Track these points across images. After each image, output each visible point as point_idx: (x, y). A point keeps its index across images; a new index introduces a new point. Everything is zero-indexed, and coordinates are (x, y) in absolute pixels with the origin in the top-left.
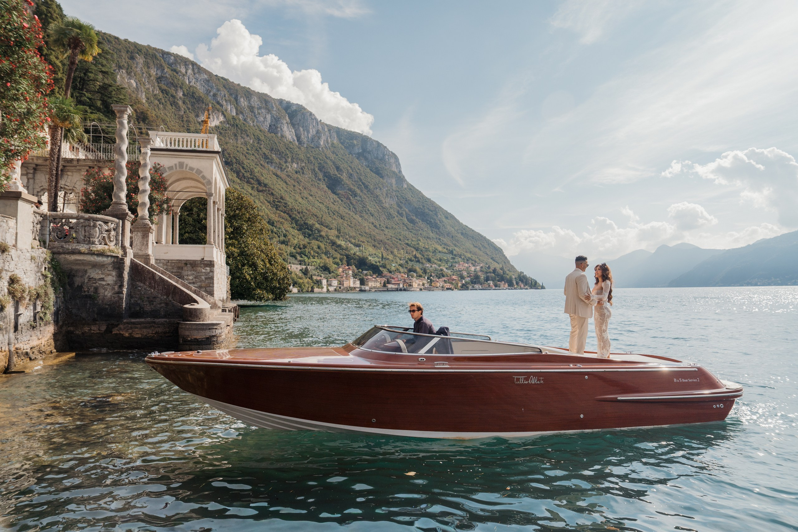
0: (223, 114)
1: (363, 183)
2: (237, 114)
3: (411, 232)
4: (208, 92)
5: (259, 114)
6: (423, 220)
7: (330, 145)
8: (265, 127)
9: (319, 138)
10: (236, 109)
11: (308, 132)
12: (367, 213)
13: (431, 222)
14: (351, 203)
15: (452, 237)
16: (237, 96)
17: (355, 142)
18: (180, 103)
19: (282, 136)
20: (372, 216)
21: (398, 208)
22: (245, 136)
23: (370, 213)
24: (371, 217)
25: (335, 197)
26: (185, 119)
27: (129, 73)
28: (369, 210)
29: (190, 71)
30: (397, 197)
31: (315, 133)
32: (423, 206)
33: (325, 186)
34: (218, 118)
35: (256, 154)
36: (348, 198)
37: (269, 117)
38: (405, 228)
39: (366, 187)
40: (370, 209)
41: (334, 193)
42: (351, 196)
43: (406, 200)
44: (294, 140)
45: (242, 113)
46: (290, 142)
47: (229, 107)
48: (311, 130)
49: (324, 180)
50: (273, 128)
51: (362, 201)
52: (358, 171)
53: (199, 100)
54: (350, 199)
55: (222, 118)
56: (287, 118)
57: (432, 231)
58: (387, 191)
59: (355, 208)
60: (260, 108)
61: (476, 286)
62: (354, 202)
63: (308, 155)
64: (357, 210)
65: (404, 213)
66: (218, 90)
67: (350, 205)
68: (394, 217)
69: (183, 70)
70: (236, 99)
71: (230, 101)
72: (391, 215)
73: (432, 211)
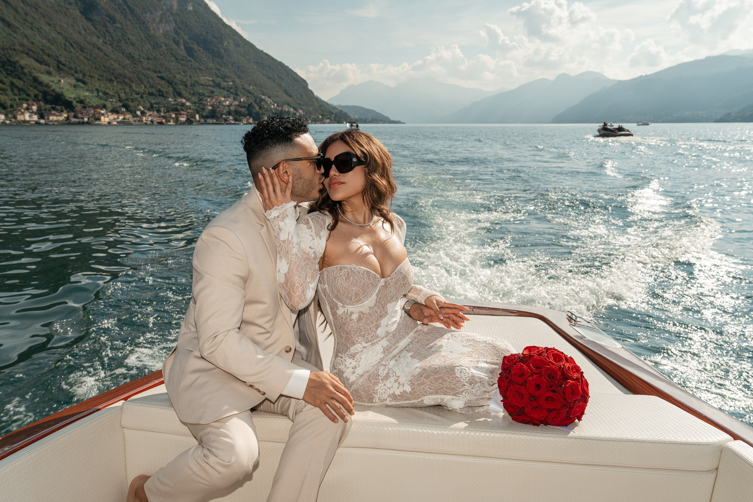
1: (129, 7)
3: (179, 63)
6: (205, 49)
12: (127, 43)
13: (213, 50)
14: (107, 31)
15: (238, 67)
20: (133, 45)
21: (174, 35)
23: (131, 43)
24: (131, 47)
25: (89, 25)
28: (129, 39)
30: (176, 21)
32: (207, 33)
33: (78, 13)
36: (105, 26)
38: (173, 59)
39: (132, 11)
40: (131, 37)
41: (89, 19)
42: (109, 22)
43: (186, 26)
49: (77, 4)
51: (122, 29)
54: (106, 27)
57: (213, 61)
58: (161, 15)
59: (112, 37)
61: (210, 121)
62: (111, 30)
64: (115, 38)
65: (181, 41)
67: (107, 33)
68: (161, 47)
72: (157, 44)
73: (216, 38)
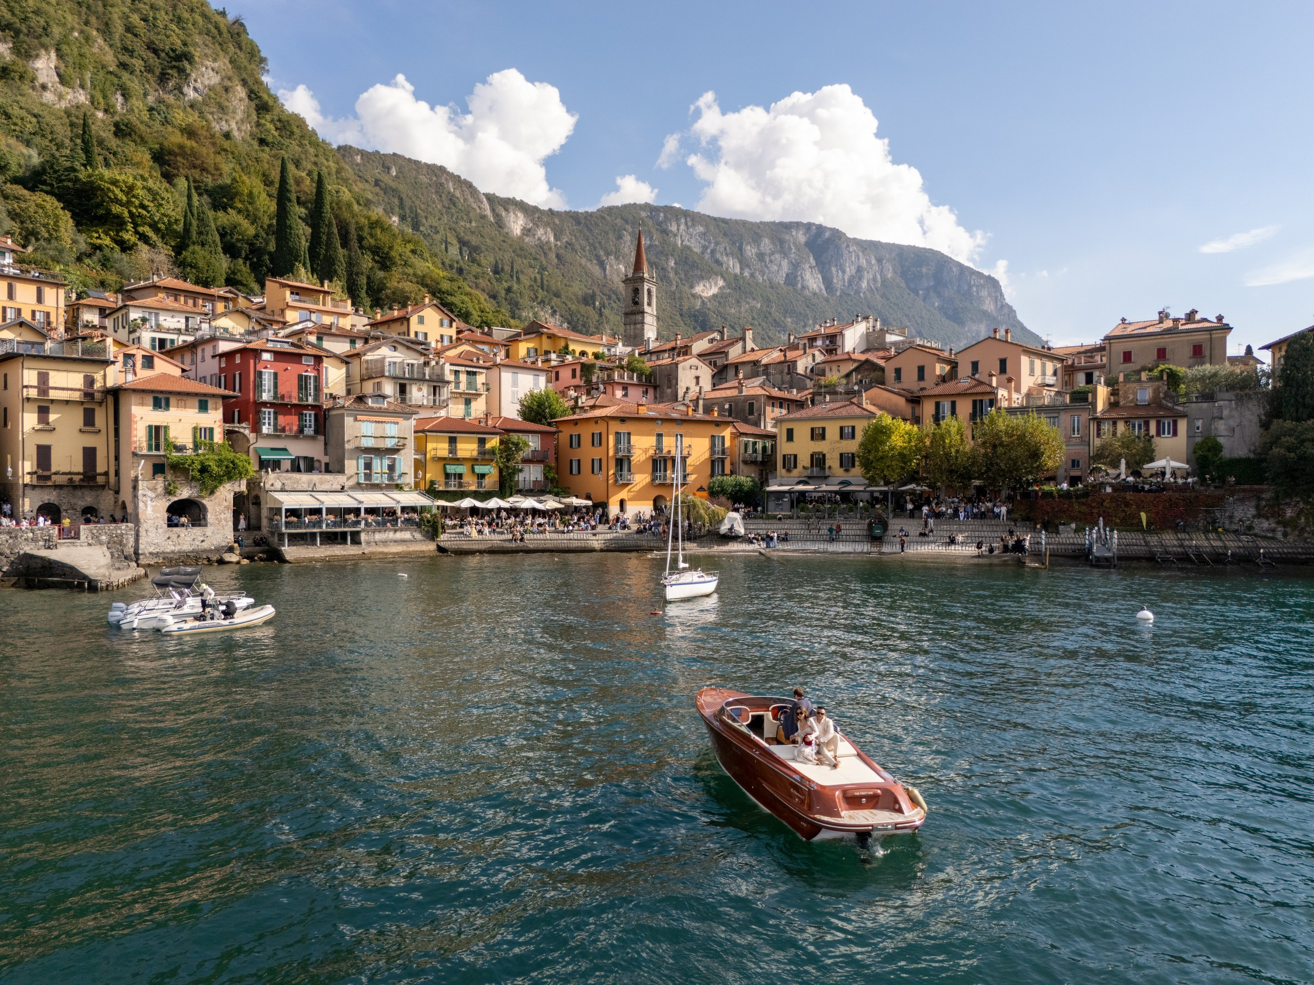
0: (722, 277)
2: (742, 269)
4: (705, 248)
5: (771, 261)
7: (879, 285)
8: (780, 279)
9: (860, 278)
10: (740, 262)
11: (844, 272)
16: (741, 244)
17: (924, 270)
18: (672, 275)
19: (803, 287)
22: (750, 300)
26: (677, 295)
27: (617, 258)
29: (682, 227)
31: (854, 272)
34: (716, 284)
35: (763, 324)
37: (785, 263)
44: (821, 290)
45: (748, 266)
46: (815, 294)
47: (731, 263)
48: (848, 269)
50: (791, 279)
52: (919, 321)
53: (694, 266)
55: (721, 283)
56: (811, 259)
60: (773, 253)
63: (840, 310)
66: (717, 244)
69: (674, 228)
70: (740, 249)
71: (732, 254)
